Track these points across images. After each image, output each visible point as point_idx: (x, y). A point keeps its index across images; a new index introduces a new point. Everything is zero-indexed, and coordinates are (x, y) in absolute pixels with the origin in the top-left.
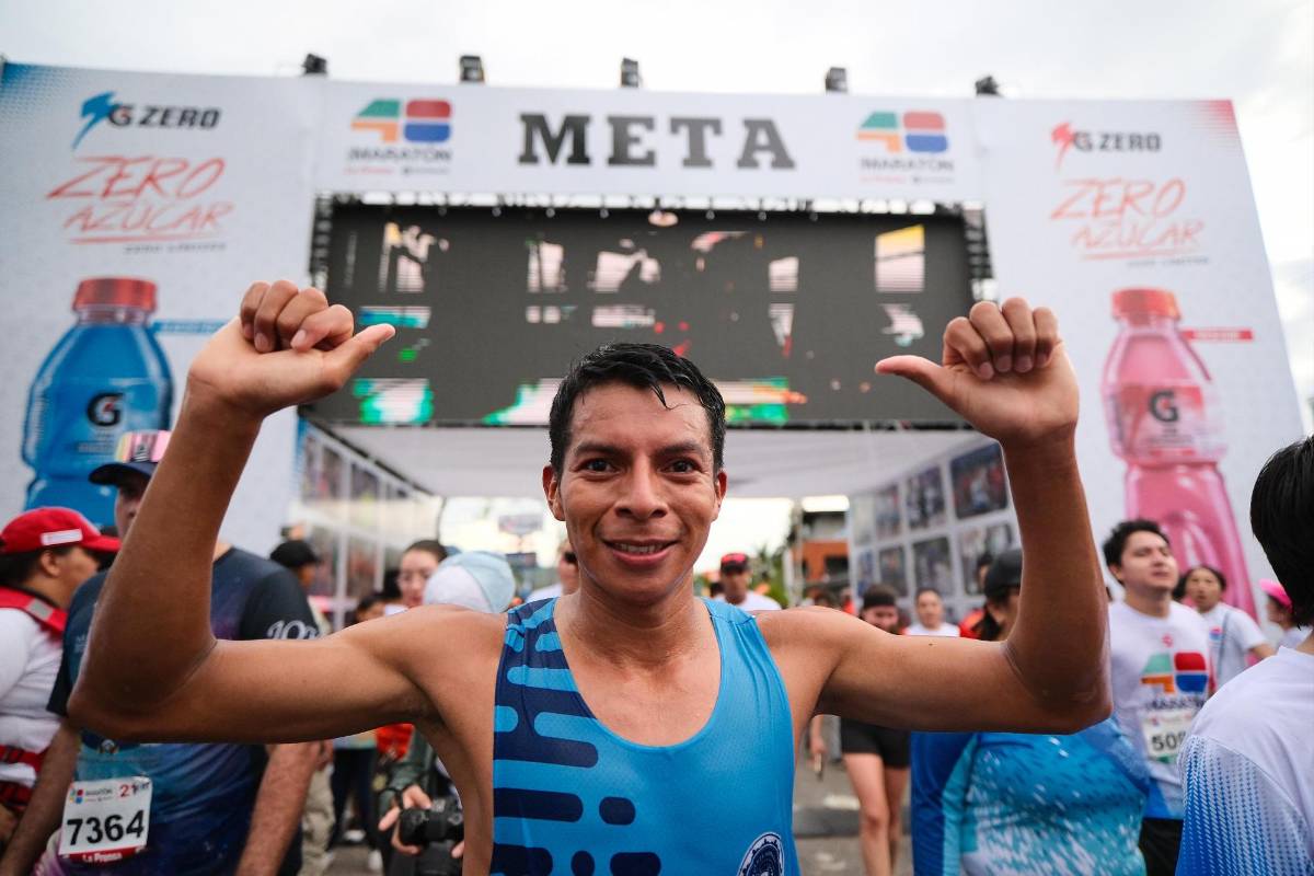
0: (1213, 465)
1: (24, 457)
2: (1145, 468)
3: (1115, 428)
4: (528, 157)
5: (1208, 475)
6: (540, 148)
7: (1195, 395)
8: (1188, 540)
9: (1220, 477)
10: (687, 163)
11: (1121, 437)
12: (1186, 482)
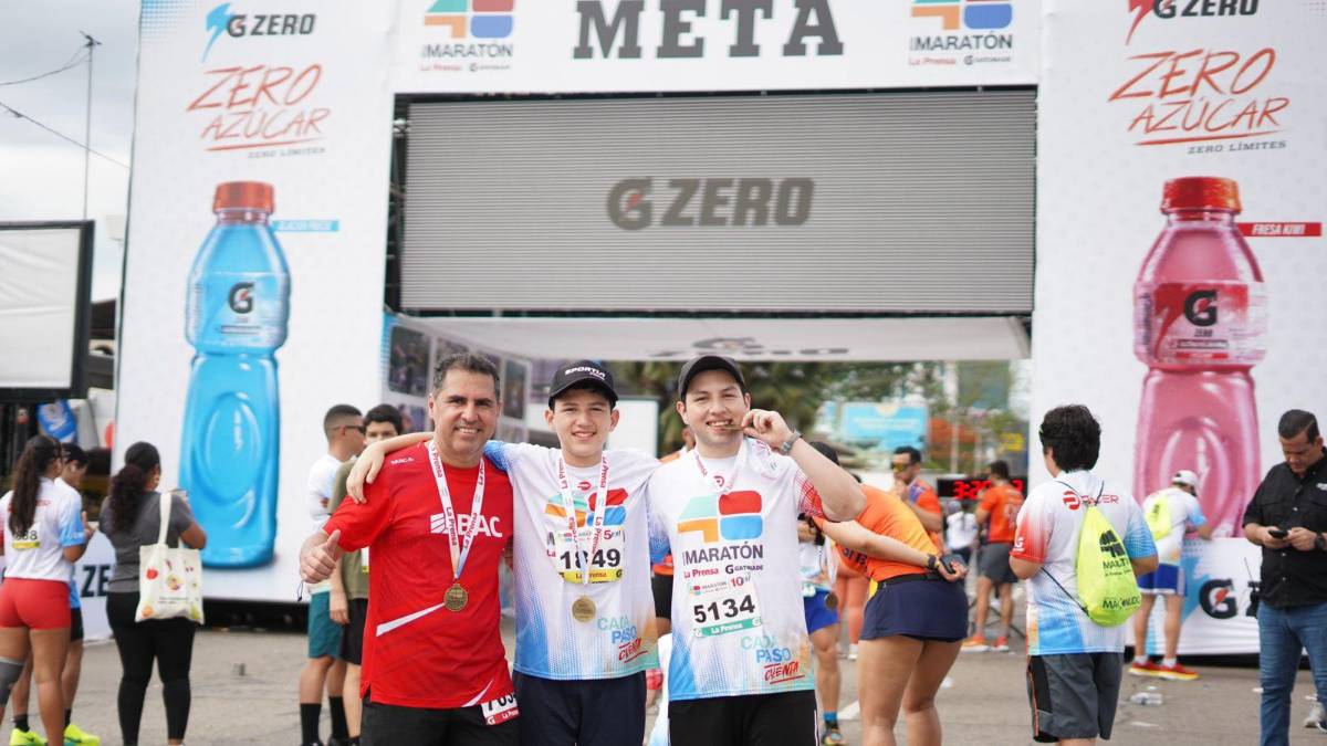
0: (1245, 370)
1: (187, 337)
2: (1166, 371)
3: (1142, 331)
4: (583, 51)
5: (1237, 381)
6: (594, 40)
7: (1240, 296)
8: (1201, 446)
9: (1251, 383)
10: (736, 51)
11: (1147, 339)
12: (1211, 388)
